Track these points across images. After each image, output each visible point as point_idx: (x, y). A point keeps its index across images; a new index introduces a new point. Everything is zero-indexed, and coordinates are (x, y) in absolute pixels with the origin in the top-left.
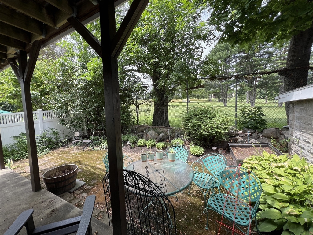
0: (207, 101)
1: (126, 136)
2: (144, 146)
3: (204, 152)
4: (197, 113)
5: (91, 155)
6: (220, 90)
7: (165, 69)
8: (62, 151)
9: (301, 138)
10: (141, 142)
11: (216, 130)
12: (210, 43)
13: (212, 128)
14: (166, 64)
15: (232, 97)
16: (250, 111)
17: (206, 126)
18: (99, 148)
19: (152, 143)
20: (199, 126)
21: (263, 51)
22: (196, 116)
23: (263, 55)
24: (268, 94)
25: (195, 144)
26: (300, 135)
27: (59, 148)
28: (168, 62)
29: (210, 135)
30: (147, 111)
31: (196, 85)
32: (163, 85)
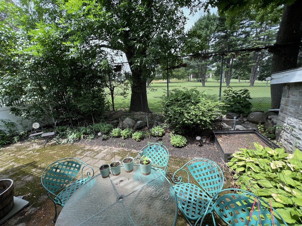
0: (186, 81)
1: (99, 125)
2: (119, 136)
3: (186, 142)
4: (179, 97)
5: (52, 152)
6: (200, 70)
7: (140, 42)
8: (17, 147)
9: (297, 126)
10: (115, 132)
11: (201, 118)
12: (194, 11)
13: (196, 116)
14: (140, 36)
15: (209, 77)
16: (236, 94)
17: (189, 113)
18: (65, 141)
19: (128, 133)
20: (182, 114)
21: (241, 30)
22: (178, 101)
23: (240, 34)
24: (241, 75)
25: (176, 133)
26: (296, 123)
27: (15, 142)
28: (143, 33)
29: (194, 123)
30: (123, 94)
31: (178, 64)
32: (139, 64)
